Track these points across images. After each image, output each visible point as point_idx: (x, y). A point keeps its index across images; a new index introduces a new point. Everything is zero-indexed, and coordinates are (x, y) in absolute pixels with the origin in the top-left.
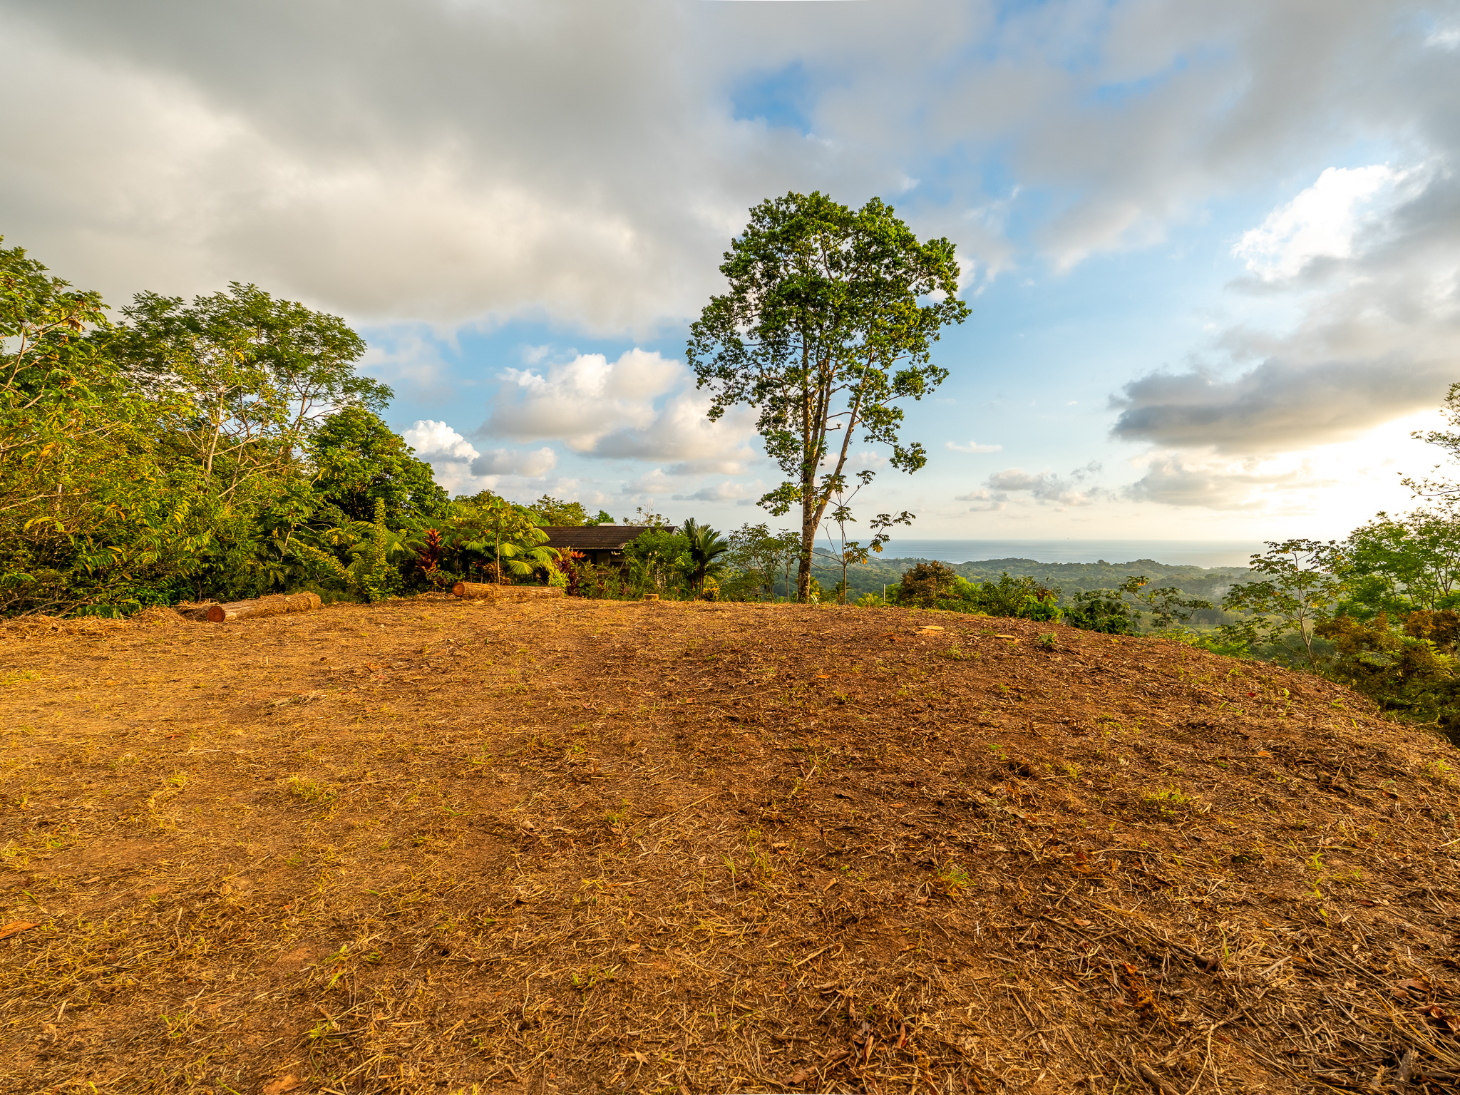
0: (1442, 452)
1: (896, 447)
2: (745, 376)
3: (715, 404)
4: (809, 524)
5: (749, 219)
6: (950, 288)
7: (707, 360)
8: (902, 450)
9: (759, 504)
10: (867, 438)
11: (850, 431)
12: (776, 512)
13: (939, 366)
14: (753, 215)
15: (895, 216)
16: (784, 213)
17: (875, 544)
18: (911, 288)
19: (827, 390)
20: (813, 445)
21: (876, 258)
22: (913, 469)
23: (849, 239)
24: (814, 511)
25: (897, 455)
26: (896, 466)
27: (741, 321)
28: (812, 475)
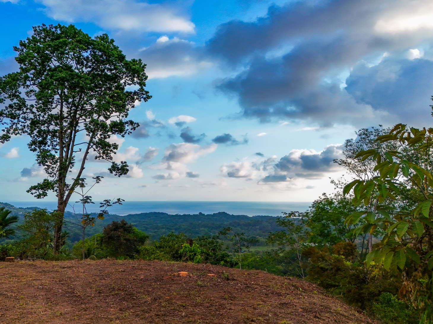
1: (113, 163)
2: (25, 119)
3: (5, 133)
4: (63, 203)
6: (142, 84)
8: (116, 165)
9: (28, 191)
10: (96, 158)
11: (87, 152)
12: (39, 196)
13: (135, 121)
14: (35, 31)
15: (114, 44)
16: (54, 32)
18: (122, 81)
19: (75, 130)
20: (66, 161)
21: (103, 62)
22: (121, 174)
23: (89, 51)
24: (65, 197)
25: (113, 167)
26: (111, 172)
27: (22, 87)
28: (65, 177)
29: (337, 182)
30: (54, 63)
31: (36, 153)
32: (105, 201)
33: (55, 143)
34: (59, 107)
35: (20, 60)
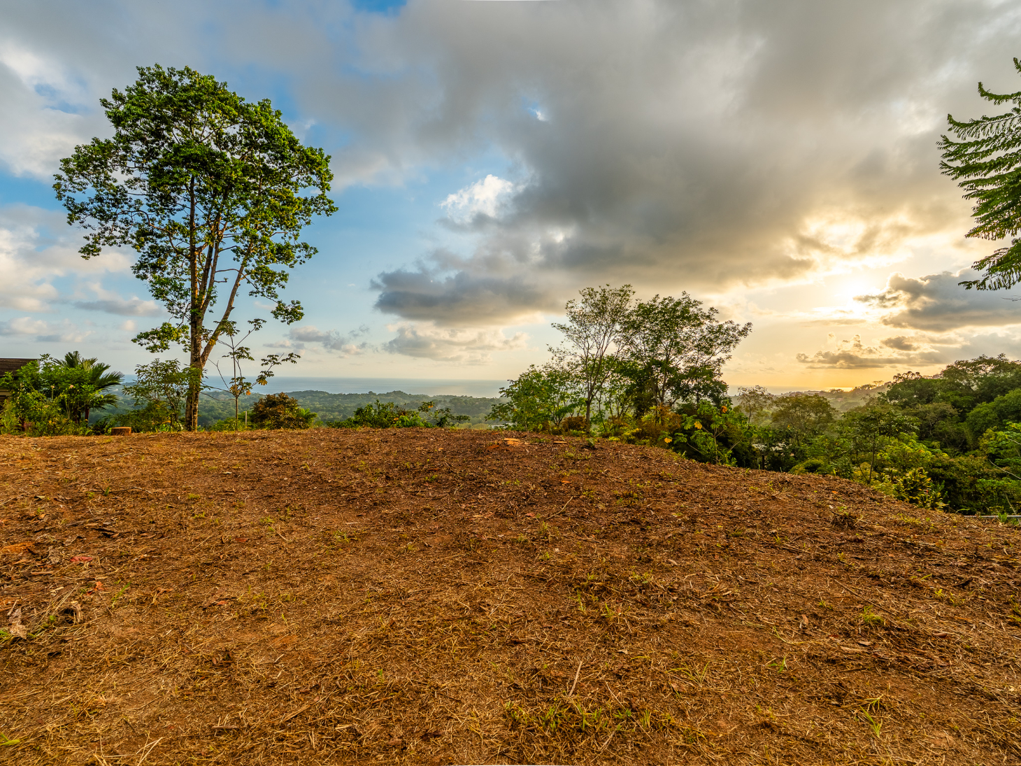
1: (279, 302)
2: (126, 222)
3: (91, 242)
4: (198, 360)
5: (138, 77)
6: (323, 187)
7: (80, 198)
8: (284, 305)
9: (134, 341)
10: (252, 293)
11: (237, 285)
12: (154, 349)
13: (311, 244)
17: (261, 379)
18: (293, 180)
19: (216, 247)
20: (202, 293)
22: (291, 321)
23: (237, 126)
24: (202, 351)
25: (279, 309)
26: (276, 317)
27: (120, 169)
28: (201, 318)
30: (176, 136)
31: (146, 282)
32: (270, 356)
34: (188, 211)
35: (116, 120)
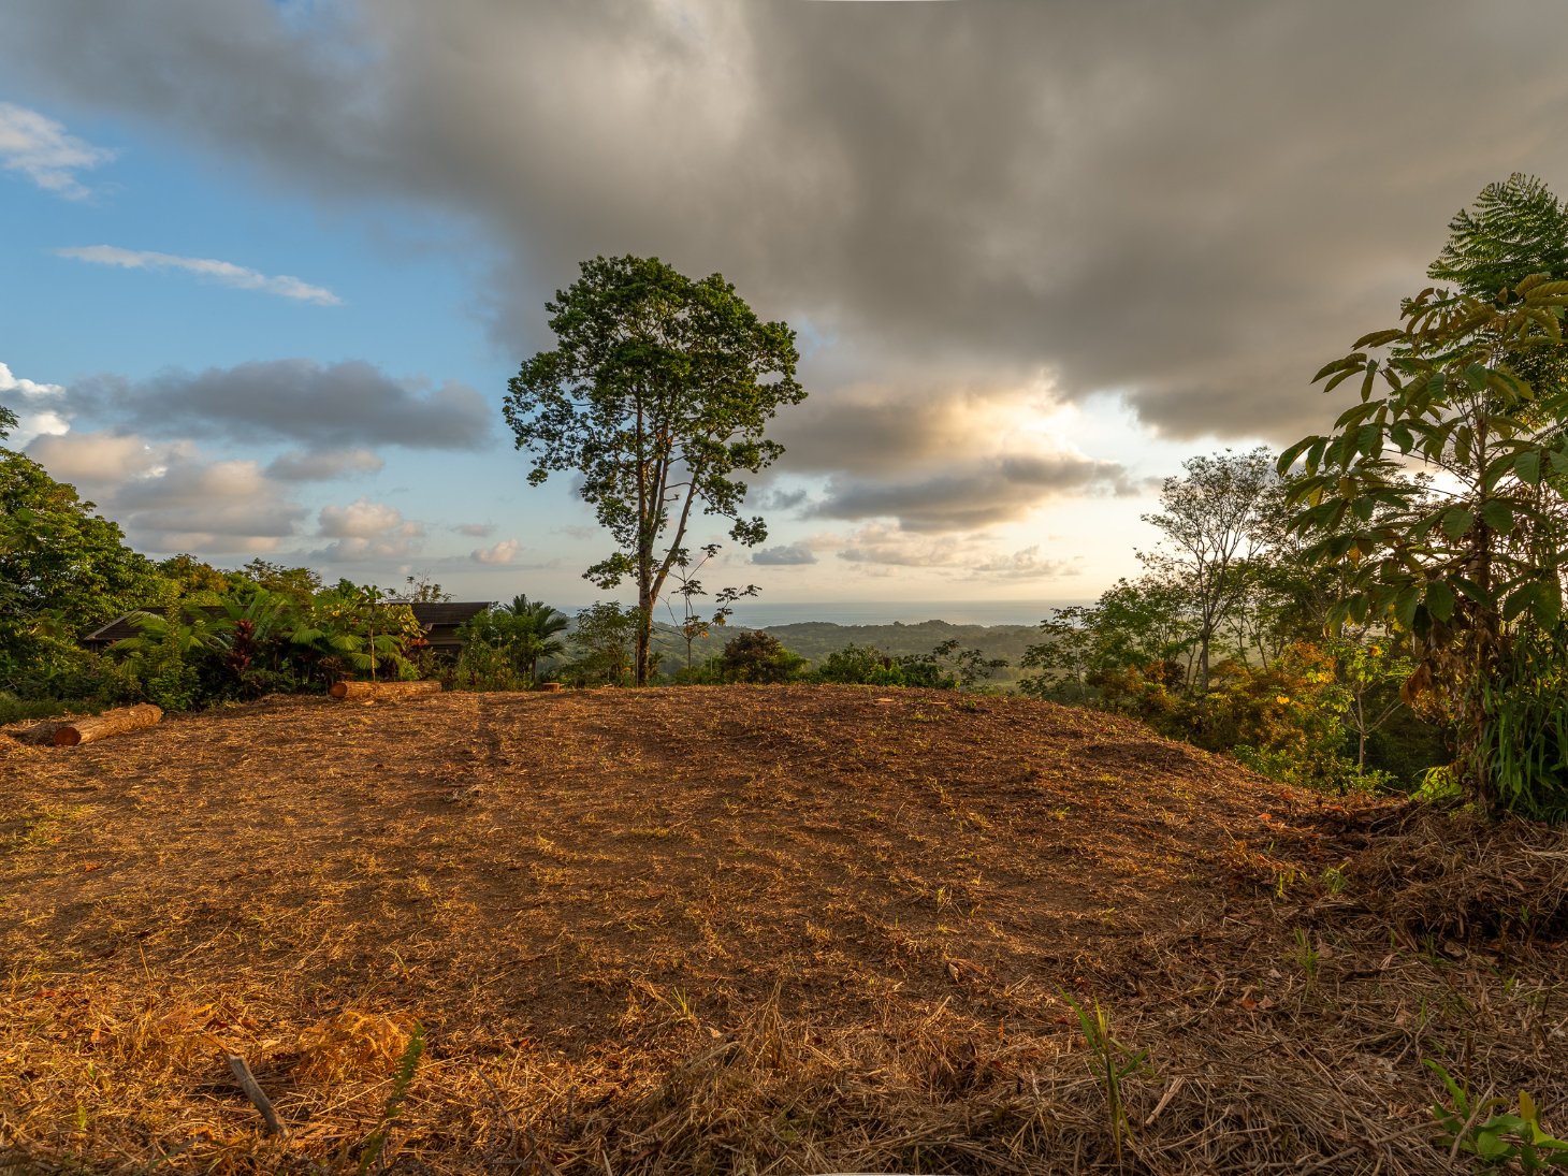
0: (1160, 532)
1: (738, 520)
3: (537, 467)
4: (647, 597)
5: (580, 274)
6: (787, 370)
7: (527, 418)
8: (743, 523)
9: (585, 576)
10: (706, 511)
11: (689, 502)
12: (605, 585)
13: (776, 442)
14: (584, 271)
15: (735, 293)
16: (619, 272)
17: (718, 618)
18: (751, 365)
19: (666, 460)
20: (651, 516)
21: (716, 331)
22: (753, 542)
23: (687, 309)
24: (652, 585)
25: (737, 528)
26: (735, 538)
27: (565, 379)
28: (650, 547)
29: (1148, 556)
30: (623, 333)
31: (596, 504)
32: (726, 590)
33: (630, 487)
34: (634, 418)
35: (560, 327)
